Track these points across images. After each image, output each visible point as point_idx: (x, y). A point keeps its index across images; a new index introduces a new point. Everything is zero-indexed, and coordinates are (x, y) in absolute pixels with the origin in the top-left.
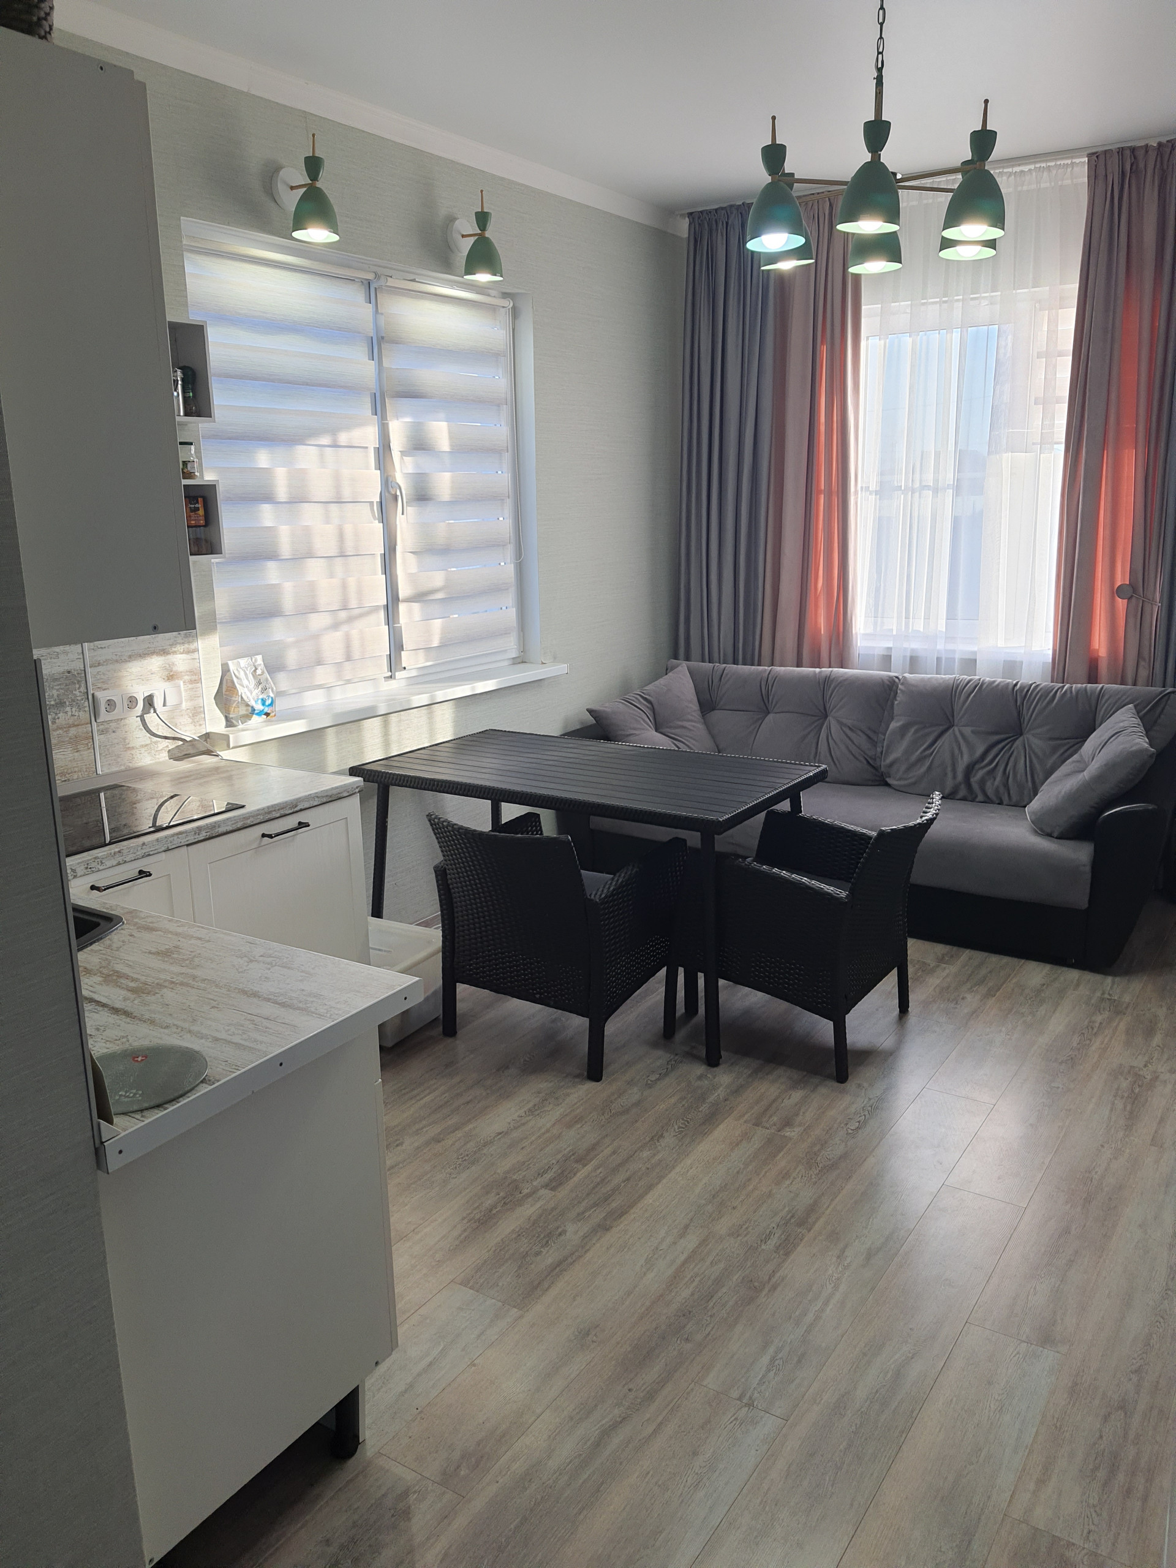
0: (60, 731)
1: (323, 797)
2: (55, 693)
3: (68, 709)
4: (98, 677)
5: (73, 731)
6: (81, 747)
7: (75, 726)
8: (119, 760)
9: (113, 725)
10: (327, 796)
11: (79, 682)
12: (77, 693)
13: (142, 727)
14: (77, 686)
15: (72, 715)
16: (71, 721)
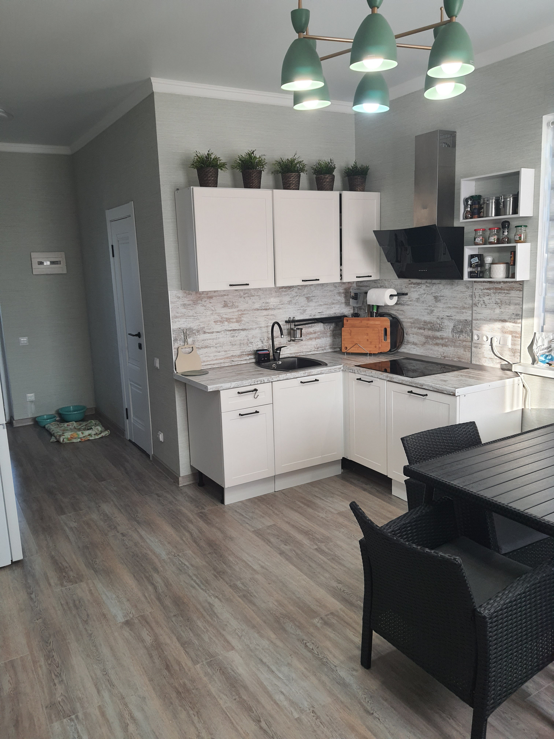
0: (460, 342)
1: (435, 388)
2: (460, 327)
3: (464, 334)
4: (476, 325)
5: (464, 343)
6: (467, 350)
7: (465, 341)
8: (480, 360)
9: (480, 345)
10: (436, 389)
11: (469, 325)
12: (468, 329)
13: (491, 350)
14: (468, 326)
15: (465, 337)
16: (464, 339)
